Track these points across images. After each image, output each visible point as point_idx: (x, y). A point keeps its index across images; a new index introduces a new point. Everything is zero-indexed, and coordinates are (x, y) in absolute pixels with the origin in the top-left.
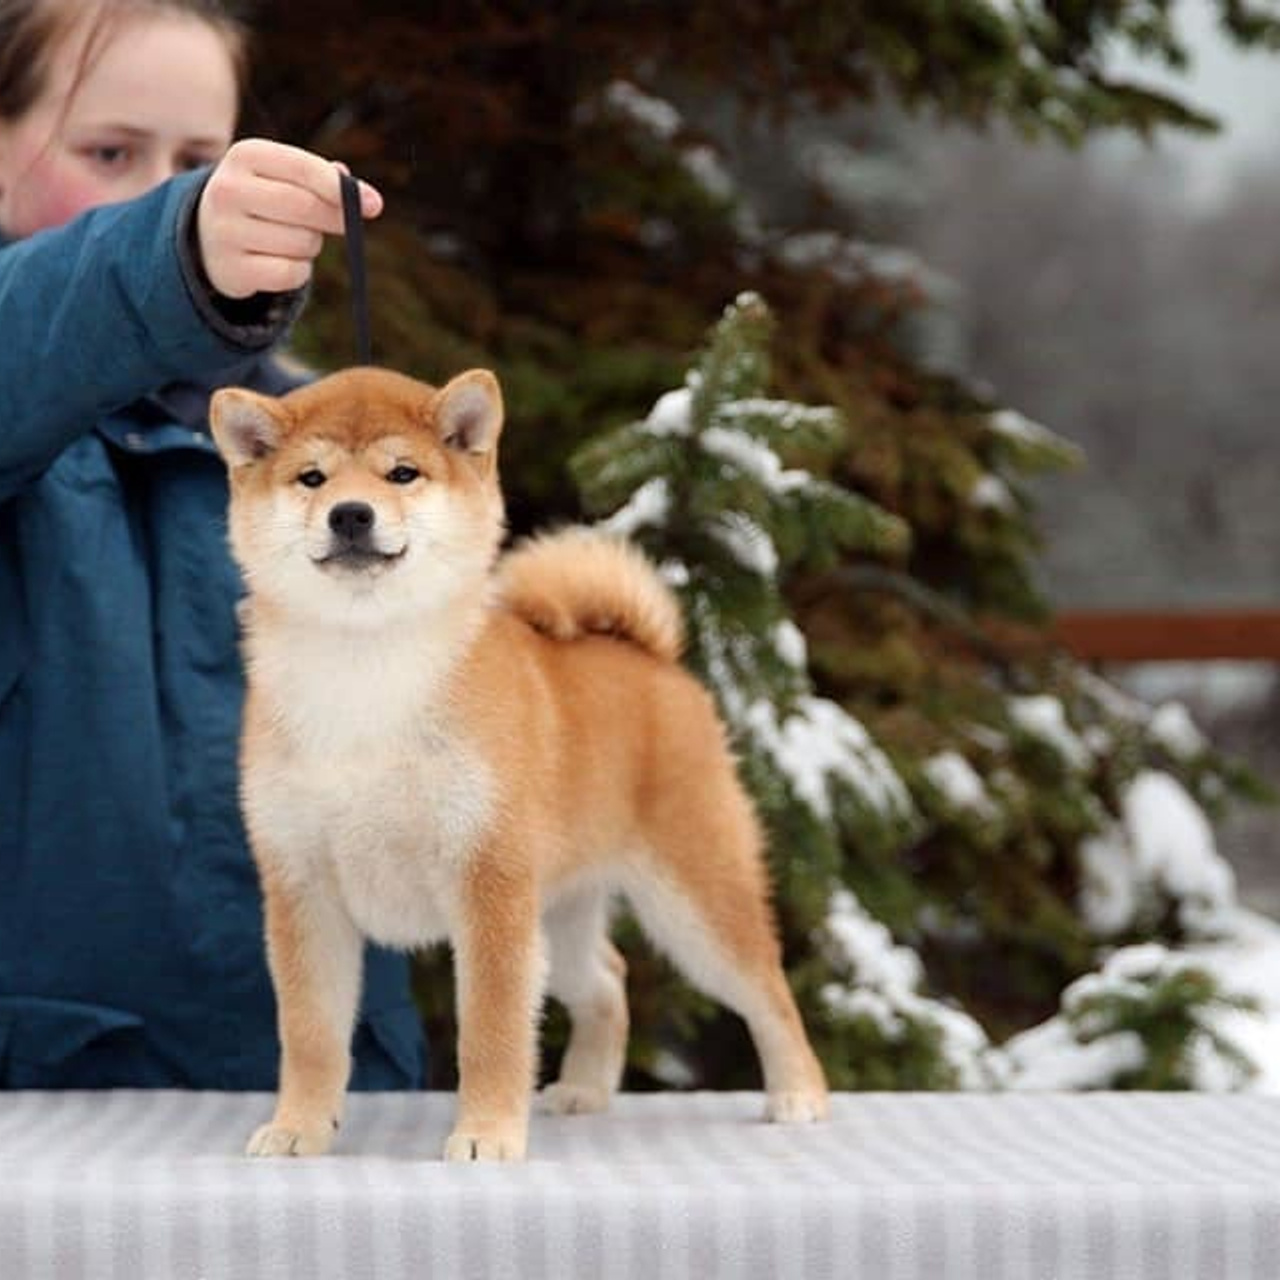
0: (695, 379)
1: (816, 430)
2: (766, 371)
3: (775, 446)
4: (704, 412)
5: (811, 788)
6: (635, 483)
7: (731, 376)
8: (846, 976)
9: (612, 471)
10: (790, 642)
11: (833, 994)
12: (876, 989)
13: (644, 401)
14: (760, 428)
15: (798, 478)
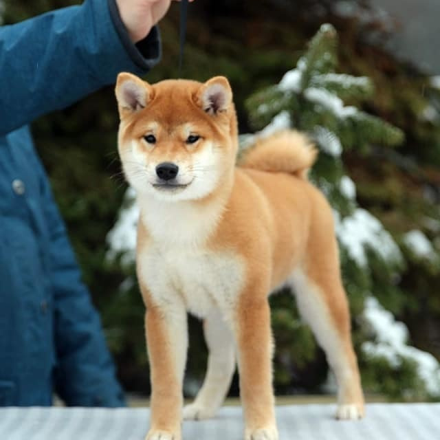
0: (302, 65)
1: (359, 89)
2: (335, 61)
3: (340, 96)
4: (307, 80)
5: (357, 253)
6: (274, 114)
7: (319, 64)
8: (373, 338)
9: (263, 109)
10: (348, 187)
11: (368, 348)
12: (388, 344)
13: (278, 75)
14: (333, 88)
15: (351, 111)
